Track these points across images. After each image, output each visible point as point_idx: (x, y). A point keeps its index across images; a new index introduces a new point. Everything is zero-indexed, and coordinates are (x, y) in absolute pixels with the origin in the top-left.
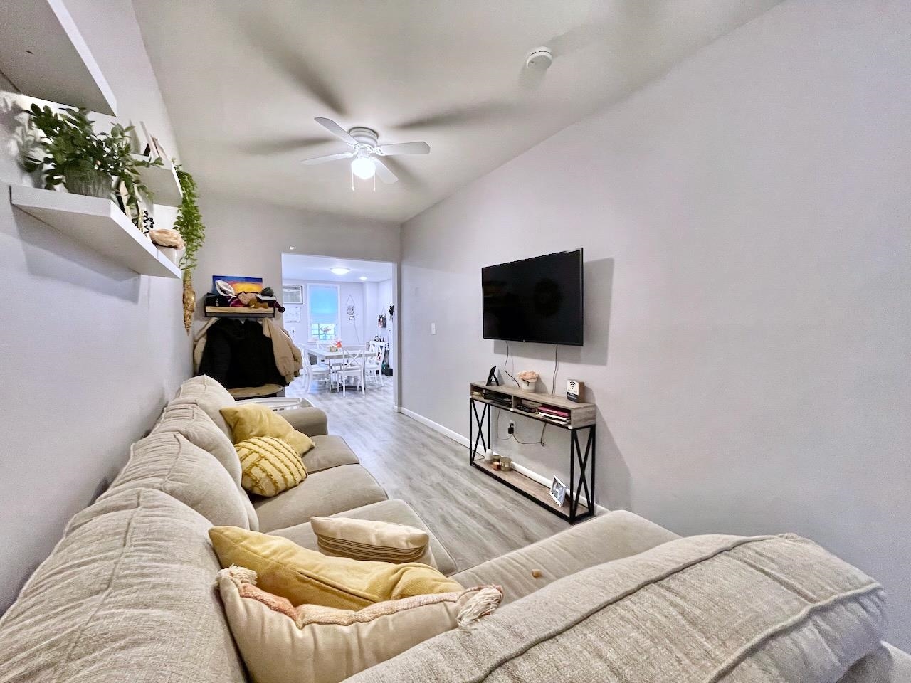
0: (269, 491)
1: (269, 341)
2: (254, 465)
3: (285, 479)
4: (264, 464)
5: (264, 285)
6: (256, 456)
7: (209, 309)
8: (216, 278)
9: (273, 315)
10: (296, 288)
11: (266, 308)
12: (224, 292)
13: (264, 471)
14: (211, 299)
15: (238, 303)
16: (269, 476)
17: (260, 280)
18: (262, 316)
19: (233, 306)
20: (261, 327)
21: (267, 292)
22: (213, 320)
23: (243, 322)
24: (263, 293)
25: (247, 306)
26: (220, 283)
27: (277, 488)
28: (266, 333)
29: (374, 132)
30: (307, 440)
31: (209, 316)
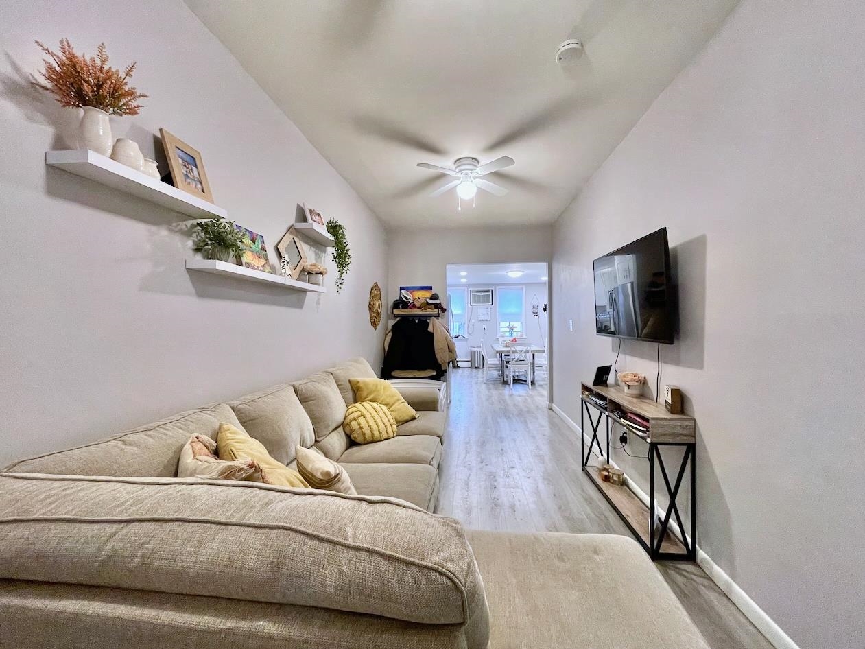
0: (359, 439)
1: (432, 335)
2: (354, 419)
3: (373, 434)
4: (361, 420)
5: (433, 292)
6: (359, 413)
7: (396, 311)
8: (402, 288)
9: (437, 316)
11: (432, 309)
12: (406, 298)
13: (359, 425)
14: (400, 304)
15: (414, 306)
16: (361, 428)
17: (430, 288)
18: (430, 316)
19: (410, 308)
20: (428, 324)
21: (434, 297)
22: (399, 318)
23: (417, 321)
24: (431, 299)
25: (419, 308)
26: (403, 291)
27: (365, 439)
28: (430, 329)
29: (473, 158)
30: (412, 412)
31: (395, 316)
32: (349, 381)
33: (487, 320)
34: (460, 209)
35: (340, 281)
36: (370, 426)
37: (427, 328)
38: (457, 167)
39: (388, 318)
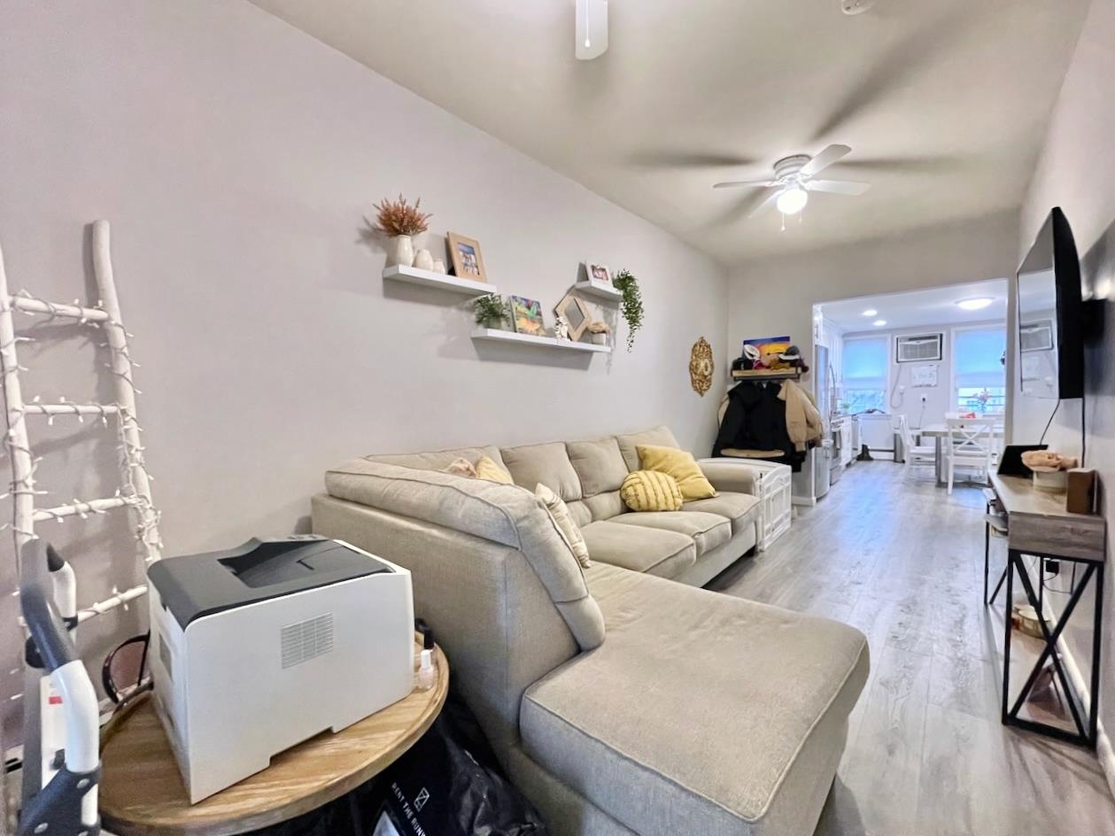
0: (634, 506)
1: (783, 403)
2: (631, 485)
3: (648, 502)
4: (639, 487)
5: (792, 343)
6: (638, 480)
7: (736, 373)
8: (746, 342)
9: (796, 378)
10: (930, 338)
11: (787, 368)
12: (752, 355)
13: (635, 491)
14: (743, 363)
15: (760, 365)
16: (636, 495)
17: (787, 339)
18: (783, 378)
19: (755, 368)
20: (780, 388)
21: (792, 351)
22: (739, 382)
23: (765, 386)
24: (786, 354)
25: (768, 367)
26: (747, 347)
28: (781, 395)
30: (711, 489)
31: (736, 379)
32: (637, 448)
33: (929, 386)
34: (783, 228)
35: (630, 339)
36: (646, 494)
37: (778, 393)
38: (777, 173)
39: (727, 382)
